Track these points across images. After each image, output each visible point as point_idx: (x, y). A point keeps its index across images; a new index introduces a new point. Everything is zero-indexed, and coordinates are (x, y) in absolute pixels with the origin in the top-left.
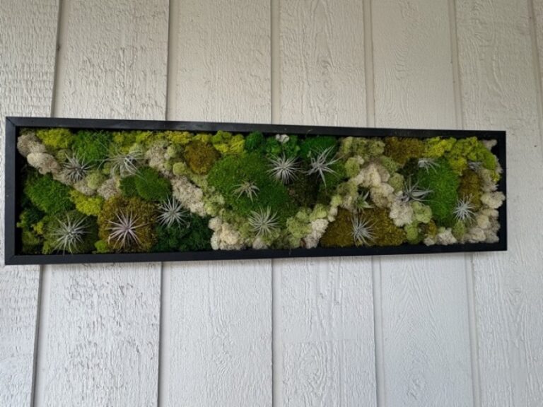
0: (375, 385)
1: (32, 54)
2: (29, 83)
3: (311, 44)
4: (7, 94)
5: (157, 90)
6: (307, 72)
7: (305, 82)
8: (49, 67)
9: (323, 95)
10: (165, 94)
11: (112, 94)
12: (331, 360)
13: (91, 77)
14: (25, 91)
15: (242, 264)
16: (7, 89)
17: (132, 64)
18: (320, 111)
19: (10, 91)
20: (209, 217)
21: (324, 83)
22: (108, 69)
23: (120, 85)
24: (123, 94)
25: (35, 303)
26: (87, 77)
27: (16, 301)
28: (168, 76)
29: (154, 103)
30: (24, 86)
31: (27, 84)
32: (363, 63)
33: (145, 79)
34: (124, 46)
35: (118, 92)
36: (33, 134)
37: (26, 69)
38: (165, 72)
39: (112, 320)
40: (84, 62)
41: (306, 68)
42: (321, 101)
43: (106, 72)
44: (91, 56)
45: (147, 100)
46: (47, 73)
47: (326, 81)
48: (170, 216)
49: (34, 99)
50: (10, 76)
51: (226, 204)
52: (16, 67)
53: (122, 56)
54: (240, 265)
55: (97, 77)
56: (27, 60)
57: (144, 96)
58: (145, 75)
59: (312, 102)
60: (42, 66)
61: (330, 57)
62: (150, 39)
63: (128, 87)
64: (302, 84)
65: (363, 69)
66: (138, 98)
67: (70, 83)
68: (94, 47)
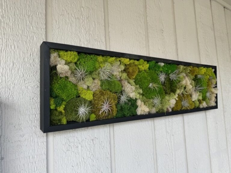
5: (101, 33)
6: (157, 34)
10: (105, 35)
11: (80, 32)
20: (136, 99)
21: (163, 39)
24: (85, 33)
33: (95, 26)
34: (83, 6)
40: (63, 10)
42: (162, 47)
43: (76, 19)
53: (83, 11)
55: (71, 21)
57: (95, 35)
58: (95, 24)
61: (164, 28)
63: (87, 29)
66: (92, 36)
67: (56, 22)
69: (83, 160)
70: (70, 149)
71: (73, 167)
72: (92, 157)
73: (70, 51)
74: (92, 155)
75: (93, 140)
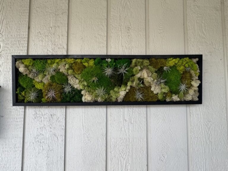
0: (146, 155)
1: (20, 31)
2: (19, 41)
3: (123, 21)
4: (12, 46)
5: (64, 42)
6: (121, 32)
7: (120, 36)
8: (26, 35)
9: (127, 41)
10: (67, 43)
11: (48, 44)
12: (129, 145)
13: (40, 38)
14: (18, 44)
15: (95, 107)
16: (12, 44)
17: (55, 33)
18: (126, 48)
19: (13, 44)
20: (81, 90)
21: (128, 36)
22: (46, 35)
23: (50, 41)
24: (51, 44)
25: (23, 120)
26: (39, 39)
27: (17, 119)
28: (68, 37)
29: (62, 47)
30: (18, 43)
31: (19, 42)
32: (144, 27)
33: (59, 38)
34: (51, 26)
35: (50, 44)
36: (21, 61)
37: (18, 37)
38: (66, 35)
39: (48, 126)
40: (38, 33)
41: (121, 30)
42: (127, 44)
43: (45, 36)
44: (40, 30)
45: (60, 46)
46: (25, 38)
47: (129, 36)
48: (67, 89)
49: (21, 47)
50: (13, 39)
51: (87, 85)
52: (15, 36)
53: (51, 30)
54: (94, 108)
55: (42, 38)
56: (18, 33)
57: (59, 45)
58: (59, 37)
59: (123, 45)
60: (23, 35)
61: (131, 26)
62: (61, 23)
63: (53, 41)
64: (119, 37)
65: (145, 30)
66: (57, 46)
67: (33, 41)
68: (41, 27)
69: (44, 126)
70: (37, 118)
71: (38, 129)
72: (50, 126)
73: (28, 59)
74: (50, 124)
75: (51, 115)
